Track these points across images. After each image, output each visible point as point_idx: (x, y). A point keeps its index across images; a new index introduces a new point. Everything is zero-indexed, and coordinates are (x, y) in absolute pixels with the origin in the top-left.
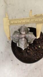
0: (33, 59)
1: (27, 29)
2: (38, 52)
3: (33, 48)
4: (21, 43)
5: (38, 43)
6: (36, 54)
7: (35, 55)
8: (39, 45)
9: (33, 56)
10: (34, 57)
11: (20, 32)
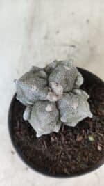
0: (59, 165)
1: (76, 80)
2: (80, 153)
3: (71, 134)
4: (37, 116)
5: (91, 126)
6: (72, 155)
7: (70, 157)
8: (90, 134)
9: (63, 157)
10: (63, 160)
11: (47, 79)
